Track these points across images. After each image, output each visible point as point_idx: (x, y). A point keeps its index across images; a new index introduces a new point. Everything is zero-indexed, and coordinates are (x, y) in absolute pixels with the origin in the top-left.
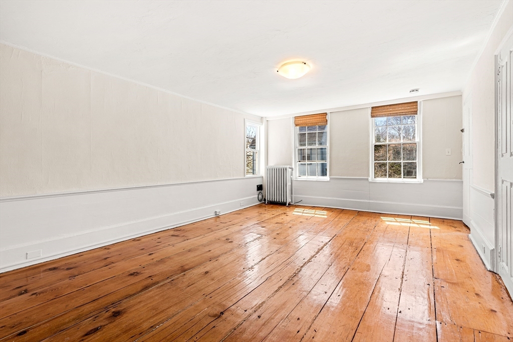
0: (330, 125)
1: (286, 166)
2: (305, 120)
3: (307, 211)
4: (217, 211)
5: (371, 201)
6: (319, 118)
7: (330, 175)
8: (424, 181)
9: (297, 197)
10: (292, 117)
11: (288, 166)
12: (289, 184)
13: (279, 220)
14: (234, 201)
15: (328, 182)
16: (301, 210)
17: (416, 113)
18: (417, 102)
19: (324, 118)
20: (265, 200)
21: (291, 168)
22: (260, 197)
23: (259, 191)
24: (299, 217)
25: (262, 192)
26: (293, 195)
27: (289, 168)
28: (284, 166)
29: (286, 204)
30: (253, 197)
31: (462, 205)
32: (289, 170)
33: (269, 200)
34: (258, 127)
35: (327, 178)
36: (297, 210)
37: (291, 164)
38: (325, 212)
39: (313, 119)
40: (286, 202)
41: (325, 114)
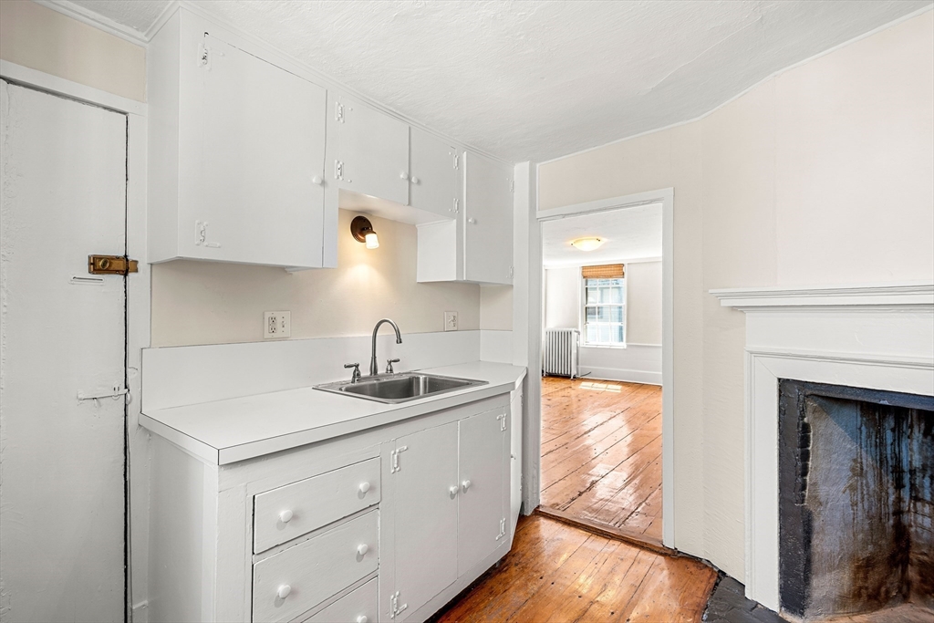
0: (628, 278)
1: (570, 329)
2: (596, 271)
3: (596, 384)
6: (614, 270)
7: (627, 341)
9: (584, 368)
10: (579, 266)
11: (573, 330)
12: (574, 352)
13: (565, 393)
15: (624, 349)
16: (590, 384)
19: (620, 270)
21: (577, 332)
24: (589, 391)
26: (580, 366)
27: (575, 332)
28: (567, 330)
29: (570, 377)
32: (574, 334)
35: (623, 345)
36: (584, 383)
37: (577, 327)
38: (619, 387)
39: (606, 271)
40: (570, 374)
41: (621, 265)
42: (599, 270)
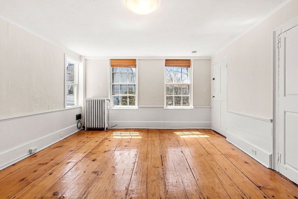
0: (138, 68)
1: (104, 99)
2: (119, 63)
4: (32, 148)
5: (165, 122)
6: (130, 63)
7: (138, 105)
8: (194, 107)
9: (113, 122)
10: (108, 59)
11: (106, 98)
12: (106, 113)
14: (53, 133)
15: (137, 110)
16: (118, 133)
17: (189, 66)
18: (190, 60)
19: (134, 63)
20: (84, 127)
21: (108, 100)
22: (79, 124)
23: (78, 120)
25: (80, 120)
26: (110, 121)
27: (107, 100)
28: (102, 98)
29: (104, 129)
30: (73, 126)
31: (211, 120)
32: (106, 101)
33: (88, 126)
34: (77, 63)
35: (136, 107)
36: (115, 133)
37: (107, 97)
39: (126, 63)
40: (104, 127)
41: (134, 60)
42: (122, 62)
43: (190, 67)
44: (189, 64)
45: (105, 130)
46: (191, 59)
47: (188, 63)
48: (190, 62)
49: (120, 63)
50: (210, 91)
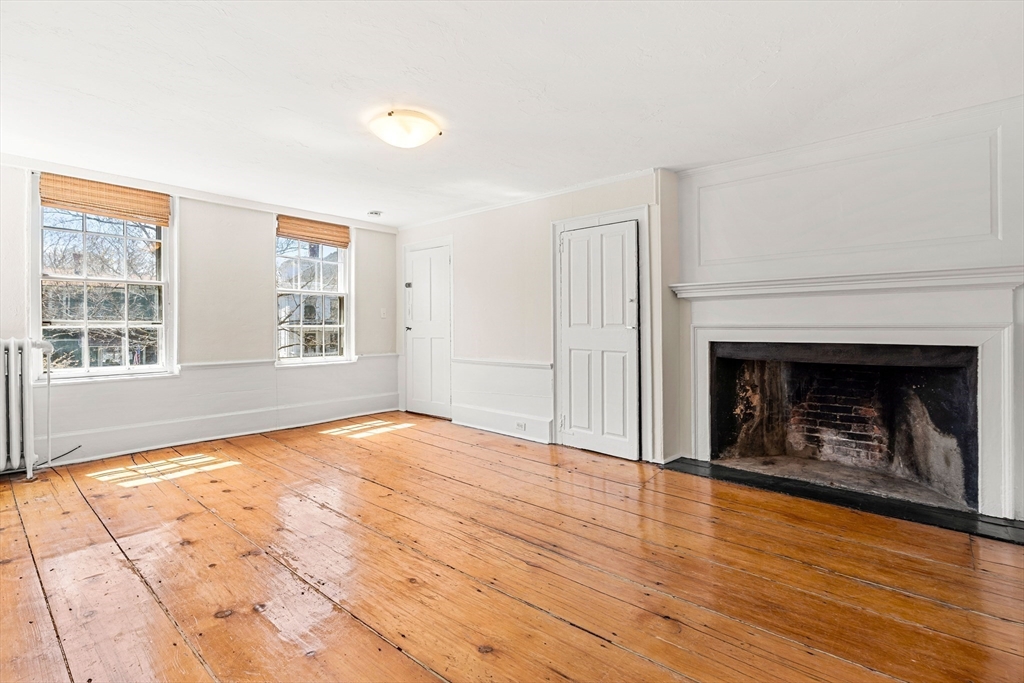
5: (280, 407)
7: (181, 360)
10: (26, 169)
11: (28, 341)
15: (175, 377)
17: (345, 245)
18: (348, 227)
19: (162, 206)
21: (40, 346)
27: (34, 345)
31: (397, 389)
40: (23, 466)
41: (164, 197)
42: (104, 193)
43: (346, 247)
44: (346, 240)
45: (30, 475)
46: (352, 227)
47: (343, 235)
48: (348, 234)
49: (96, 199)
50: (394, 316)
